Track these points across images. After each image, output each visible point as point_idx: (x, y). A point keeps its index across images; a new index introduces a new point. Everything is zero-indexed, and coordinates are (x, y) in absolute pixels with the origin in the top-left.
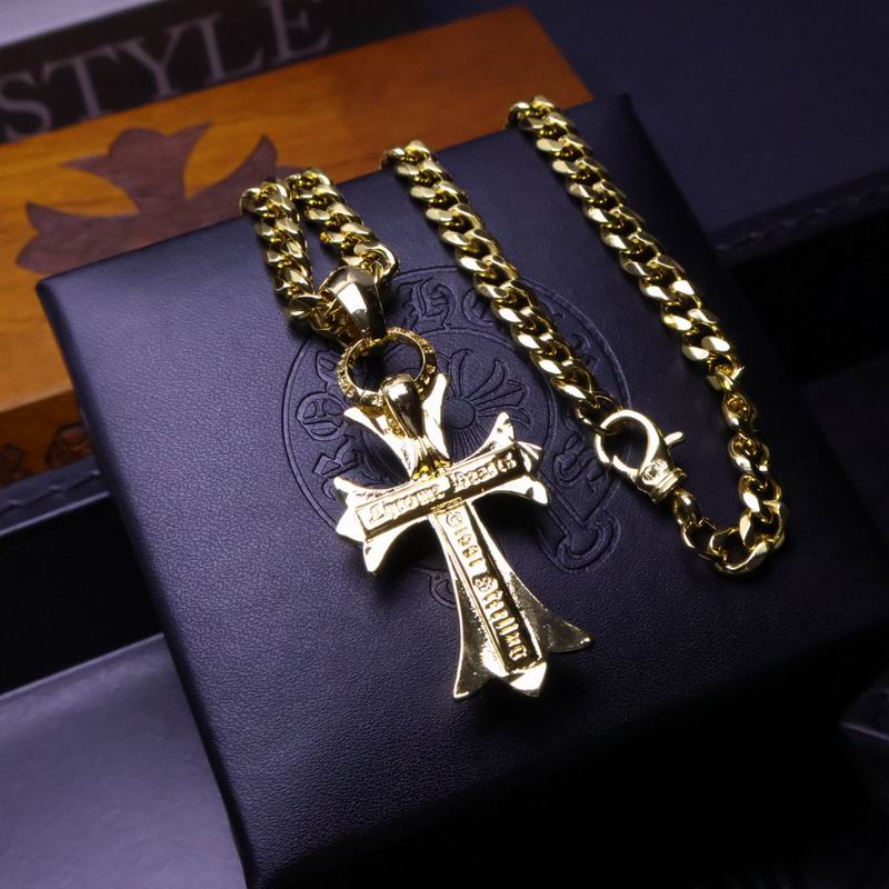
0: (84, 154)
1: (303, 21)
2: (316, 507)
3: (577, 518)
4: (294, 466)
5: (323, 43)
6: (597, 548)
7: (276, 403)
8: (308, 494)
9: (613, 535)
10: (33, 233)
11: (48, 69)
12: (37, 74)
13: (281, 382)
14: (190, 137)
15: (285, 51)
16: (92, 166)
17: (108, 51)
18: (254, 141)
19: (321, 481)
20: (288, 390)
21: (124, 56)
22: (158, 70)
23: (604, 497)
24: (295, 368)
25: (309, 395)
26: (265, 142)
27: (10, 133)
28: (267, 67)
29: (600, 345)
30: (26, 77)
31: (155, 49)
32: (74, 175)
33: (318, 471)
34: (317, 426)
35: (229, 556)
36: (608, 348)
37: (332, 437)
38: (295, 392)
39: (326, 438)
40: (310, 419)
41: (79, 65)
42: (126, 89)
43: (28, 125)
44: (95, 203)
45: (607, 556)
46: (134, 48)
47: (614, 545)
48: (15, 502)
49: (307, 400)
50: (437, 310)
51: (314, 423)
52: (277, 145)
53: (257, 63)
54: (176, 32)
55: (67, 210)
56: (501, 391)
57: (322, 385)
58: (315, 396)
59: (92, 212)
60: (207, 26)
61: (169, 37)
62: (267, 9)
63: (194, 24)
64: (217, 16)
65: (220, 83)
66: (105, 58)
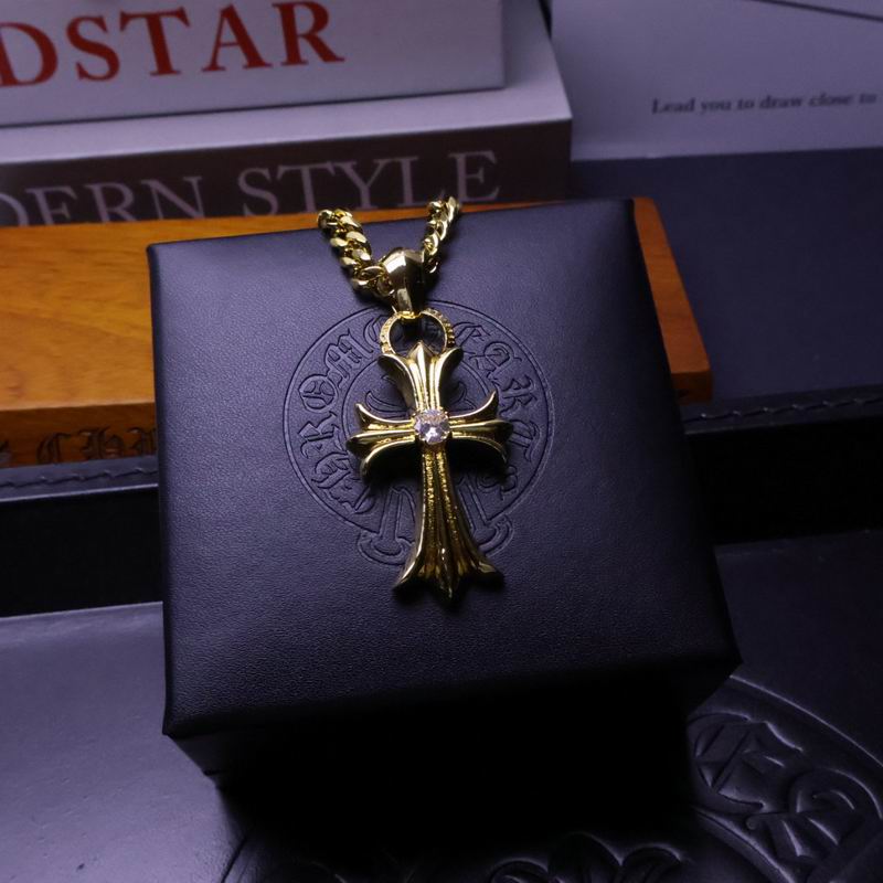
1: (480, 176)
2: (293, 460)
3: (484, 517)
4: (286, 426)
5: (494, 195)
7: (287, 376)
8: (289, 449)
9: (507, 536)
11: (282, 170)
12: (273, 172)
13: (296, 360)
17: (329, 166)
19: (302, 441)
20: (299, 368)
21: (339, 171)
22: (364, 189)
23: (509, 506)
24: (309, 353)
25: (313, 375)
27: (247, 211)
29: (543, 389)
30: (265, 172)
31: (364, 172)
33: (302, 434)
34: (312, 400)
35: (219, 480)
36: (549, 393)
37: (320, 411)
38: (304, 371)
39: (315, 411)
40: (308, 394)
41: (305, 171)
43: (261, 208)
45: (498, 551)
46: (348, 167)
47: (506, 544)
49: (311, 379)
51: (310, 397)
54: (382, 163)
57: (325, 370)
58: (317, 378)
60: (406, 164)
61: (377, 165)
62: (454, 161)
63: (397, 160)
64: (415, 158)
65: (407, 208)
66: (325, 171)
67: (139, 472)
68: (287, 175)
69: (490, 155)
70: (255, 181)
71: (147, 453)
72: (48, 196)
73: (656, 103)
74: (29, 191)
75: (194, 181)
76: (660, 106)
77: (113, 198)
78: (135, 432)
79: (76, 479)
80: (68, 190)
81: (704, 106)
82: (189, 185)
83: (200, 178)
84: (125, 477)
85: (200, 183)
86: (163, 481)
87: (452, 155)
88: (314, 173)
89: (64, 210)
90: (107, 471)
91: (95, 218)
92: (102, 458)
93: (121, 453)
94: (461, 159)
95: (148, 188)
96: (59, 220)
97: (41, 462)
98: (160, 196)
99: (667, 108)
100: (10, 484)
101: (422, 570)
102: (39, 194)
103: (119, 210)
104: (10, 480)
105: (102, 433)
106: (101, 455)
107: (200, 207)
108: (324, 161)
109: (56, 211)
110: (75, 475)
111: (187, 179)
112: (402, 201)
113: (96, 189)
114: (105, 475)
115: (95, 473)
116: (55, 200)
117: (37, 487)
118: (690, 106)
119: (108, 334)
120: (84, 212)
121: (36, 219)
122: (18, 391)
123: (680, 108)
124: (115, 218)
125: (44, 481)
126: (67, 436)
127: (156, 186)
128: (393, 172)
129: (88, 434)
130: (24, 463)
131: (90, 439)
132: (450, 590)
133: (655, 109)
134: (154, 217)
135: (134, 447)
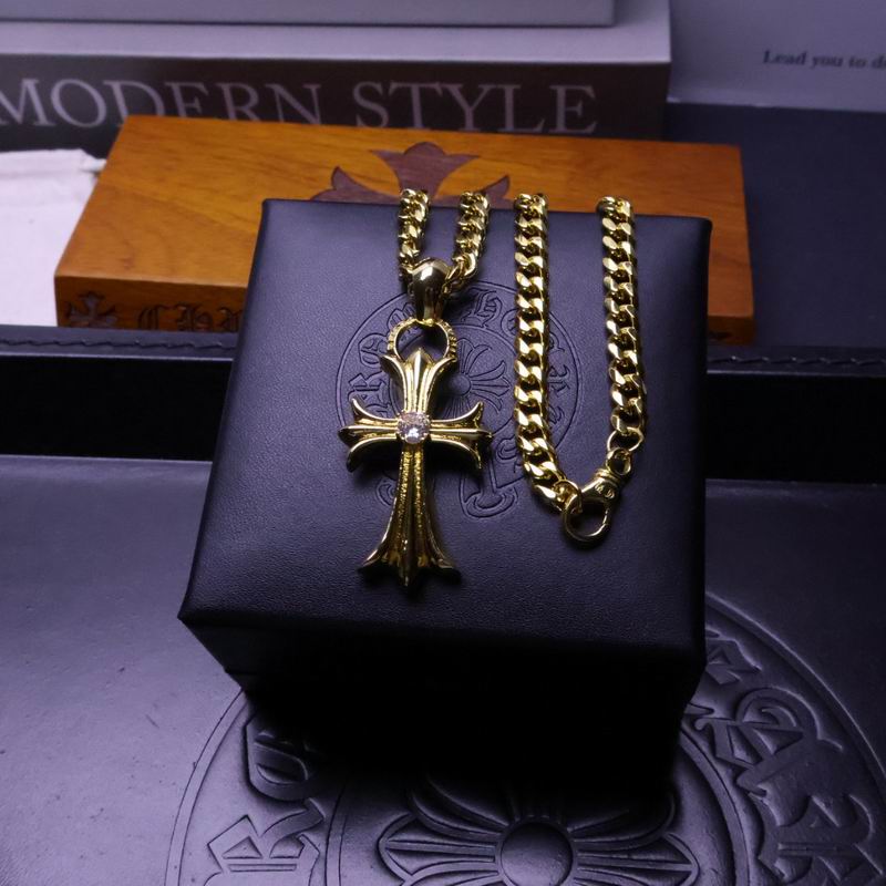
0: (388, 148)
1: (578, 109)
2: (339, 404)
4: (339, 373)
5: (590, 129)
6: (495, 509)
8: (337, 394)
10: (329, 187)
11: (394, 86)
12: (386, 88)
14: (460, 160)
15: (561, 127)
16: (388, 158)
17: (437, 86)
18: (500, 177)
19: (351, 390)
20: (363, 325)
21: (446, 92)
22: (469, 111)
24: (376, 313)
25: (375, 333)
26: (506, 179)
27: (359, 121)
28: (545, 133)
30: (378, 87)
31: (469, 95)
32: (376, 160)
33: (352, 383)
34: (367, 355)
37: (373, 366)
38: (368, 327)
39: (369, 365)
40: (366, 350)
41: (415, 89)
42: (443, 116)
43: (372, 120)
44: (379, 182)
45: (499, 516)
46: (455, 89)
48: (220, 344)
49: (372, 337)
50: (485, 314)
51: (367, 352)
52: (512, 185)
53: (539, 129)
54: (486, 88)
55: (359, 180)
56: (495, 382)
57: (386, 331)
58: (377, 336)
59: (371, 186)
60: (509, 91)
61: (481, 91)
62: (554, 94)
63: (500, 86)
64: (518, 87)
65: (509, 133)
66: (434, 91)
67: (218, 346)
68: (398, 91)
69: (589, 90)
70: (369, 94)
71: (232, 332)
72: (183, 90)
73: (767, 53)
74: (167, 84)
75: (313, 88)
76: (772, 57)
77: (241, 98)
78: (224, 311)
79: (164, 345)
80: (201, 87)
81: (816, 60)
82: (308, 93)
83: (318, 86)
84: (205, 350)
85: (318, 91)
86: (238, 358)
87: (553, 87)
88: (423, 92)
89: (196, 104)
90: (192, 342)
91: (223, 115)
92: (193, 330)
93: (210, 328)
94: (561, 91)
95: (272, 92)
96: (191, 113)
97: (140, 327)
98: (283, 100)
99: (778, 59)
100: (109, 344)
101: (385, 557)
102: (176, 87)
103: (246, 109)
104: (109, 340)
105: (195, 309)
106: (193, 328)
107: (318, 115)
108: (433, 81)
109: (190, 105)
110: (163, 342)
111: (307, 86)
112: (503, 126)
113: (226, 88)
114: (191, 346)
115: (181, 342)
116: (189, 95)
117: (130, 349)
118: (802, 59)
119: (213, 222)
120: (213, 108)
121: (171, 111)
122: (129, 263)
123: (791, 60)
124: (241, 116)
125: (137, 344)
126: (166, 308)
127: (279, 89)
128: (496, 99)
129: (183, 308)
130: (126, 327)
131: (185, 312)
132: (407, 579)
133: (766, 60)
134: (275, 119)
135: (222, 324)
